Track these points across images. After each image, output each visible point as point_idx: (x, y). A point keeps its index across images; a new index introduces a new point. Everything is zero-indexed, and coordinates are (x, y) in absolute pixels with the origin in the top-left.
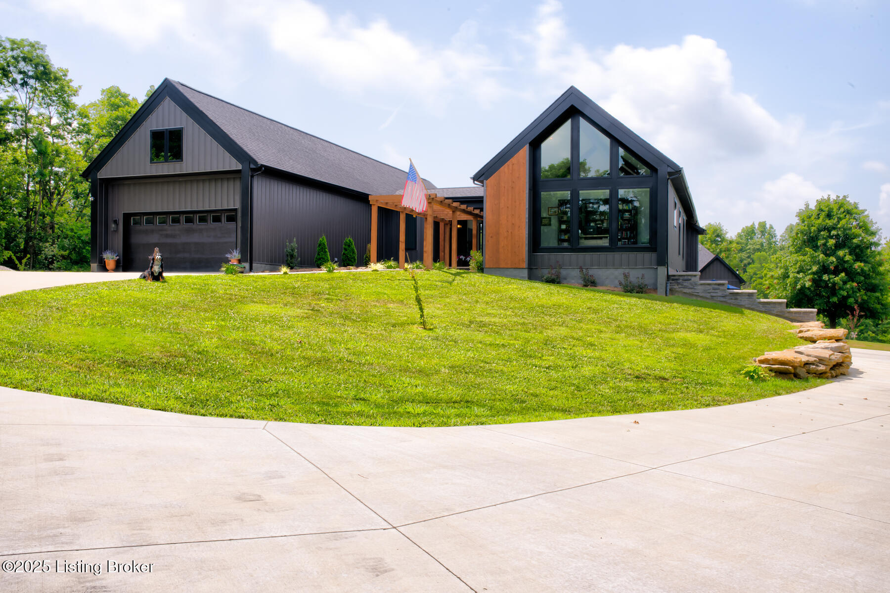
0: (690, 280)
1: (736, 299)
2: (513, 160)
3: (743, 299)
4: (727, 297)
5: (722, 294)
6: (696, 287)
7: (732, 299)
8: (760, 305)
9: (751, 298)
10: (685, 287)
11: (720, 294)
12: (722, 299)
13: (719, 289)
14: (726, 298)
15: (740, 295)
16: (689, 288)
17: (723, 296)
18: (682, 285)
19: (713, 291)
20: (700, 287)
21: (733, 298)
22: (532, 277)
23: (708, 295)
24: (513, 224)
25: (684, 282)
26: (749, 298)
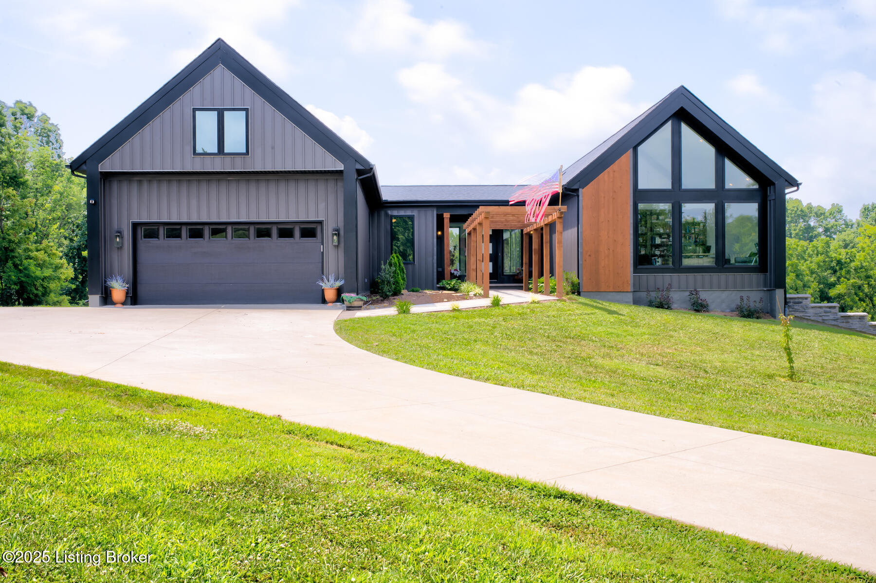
0: (801, 303)
1: (848, 322)
2: (615, 166)
3: (854, 323)
4: (838, 321)
5: (834, 317)
6: (807, 311)
7: (843, 322)
8: (871, 328)
9: (862, 321)
10: (796, 311)
11: (832, 317)
12: (834, 323)
13: (830, 312)
14: (837, 322)
15: (852, 318)
16: (800, 312)
17: (834, 320)
18: (793, 308)
19: (825, 314)
20: (811, 311)
21: (844, 321)
22: (637, 302)
23: (820, 319)
24: (615, 241)
25: (795, 305)
26: (860, 321)
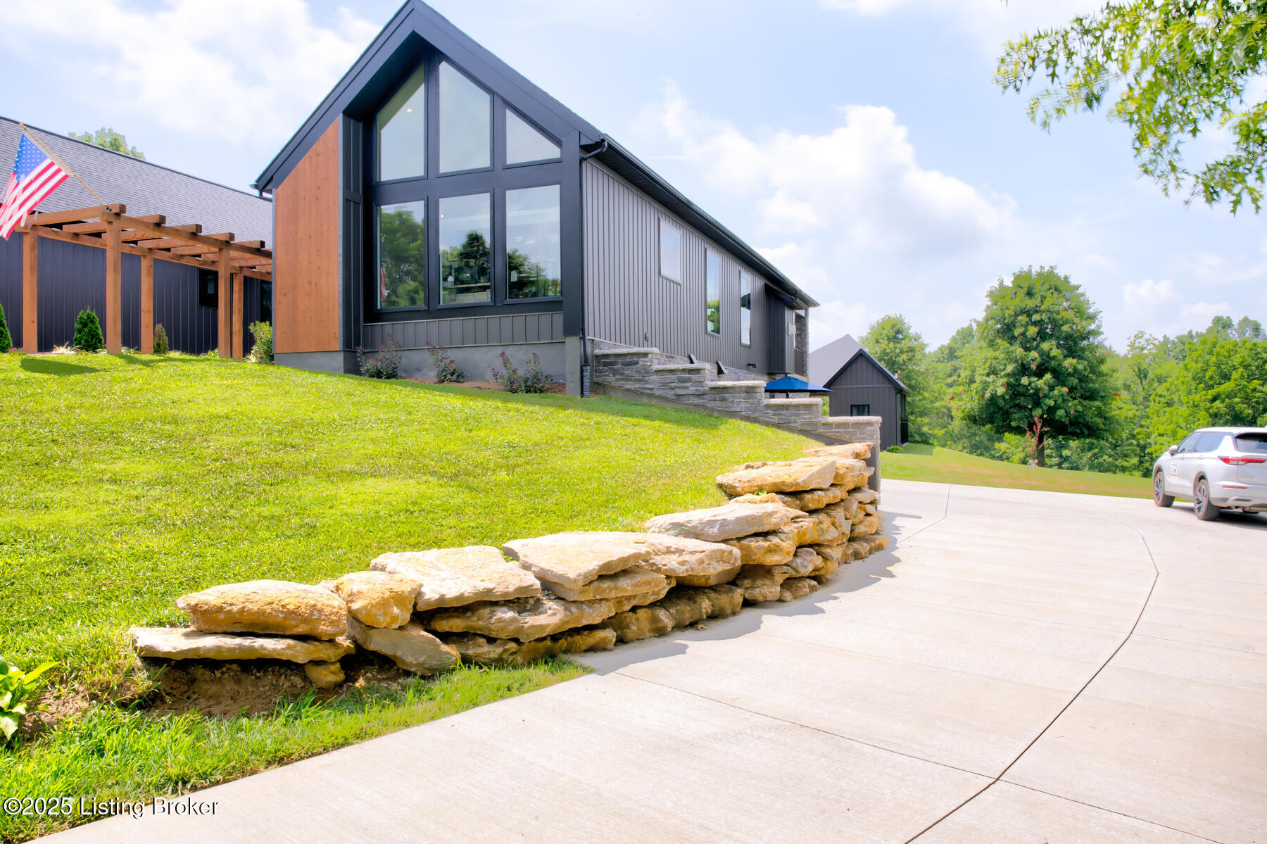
0: (636, 363)
1: (723, 400)
3: (736, 400)
4: (705, 396)
5: (697, 390)
6: (647, 378)
7: (715, 400)
8: (769, 411)
9: (752, 398)
10: (628, 378)
11: (692, 389)
12: (697, 401)
13: (689, 380)
14: (703, 399)
15: (730, 391)
16: (635, 381)
17: (698, 395)
18: (622, 374)
19: (680, 385)
20: (654, 378)
21: (717, 397)
22: (353, 369)
23: (671, 394)
25: (626, 368)
26: (749, 398)
